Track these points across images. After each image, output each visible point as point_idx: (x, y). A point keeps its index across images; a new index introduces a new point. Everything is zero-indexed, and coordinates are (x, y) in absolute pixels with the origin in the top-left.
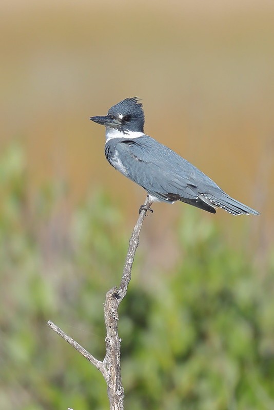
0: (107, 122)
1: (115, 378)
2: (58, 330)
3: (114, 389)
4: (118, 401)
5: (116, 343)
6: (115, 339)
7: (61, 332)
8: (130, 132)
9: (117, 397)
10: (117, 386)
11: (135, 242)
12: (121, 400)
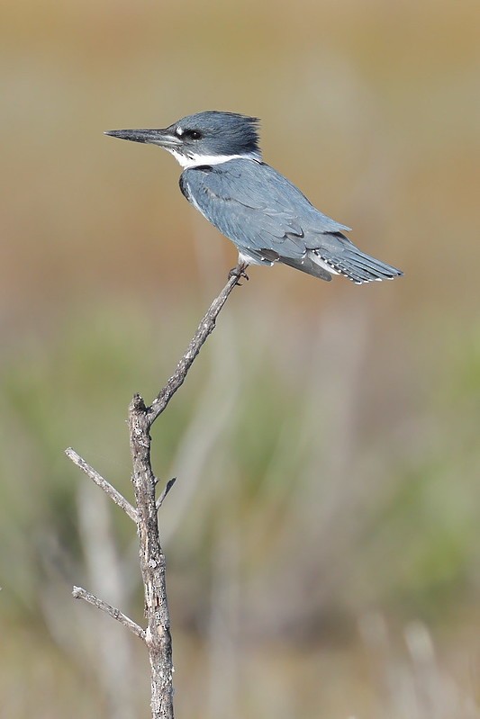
0: (152, 139)
1: (147, 539)
2: (80, 461)
3: (146, 557)
4: (153, 576)
5: (146, 485)
6: (144, 478)
7: (83, 466)
8: (196, 156)
9: (151, 571)
10: (150, 552)
11: (206, 326)
12: (157, 575)
